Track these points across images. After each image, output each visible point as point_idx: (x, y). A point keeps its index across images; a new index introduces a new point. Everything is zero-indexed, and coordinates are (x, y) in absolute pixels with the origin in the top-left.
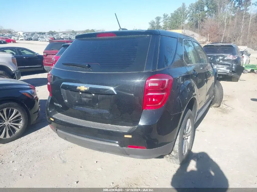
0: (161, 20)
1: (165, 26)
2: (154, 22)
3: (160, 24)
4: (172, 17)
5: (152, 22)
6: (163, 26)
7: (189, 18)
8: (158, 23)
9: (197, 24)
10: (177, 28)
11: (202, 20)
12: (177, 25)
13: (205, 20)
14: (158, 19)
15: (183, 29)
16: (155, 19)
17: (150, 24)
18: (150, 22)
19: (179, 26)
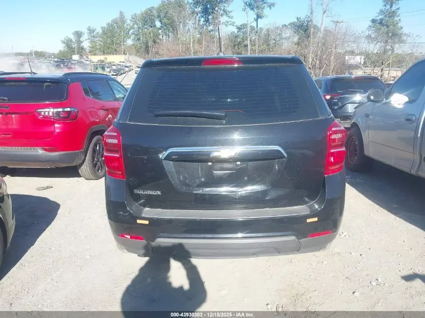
0: (85, 37)
1: (93, 47)
2: (71, 41)
3: (83, 44)
4: (104, 33)
5: (68, 40)
6: (89, 48)
7: (133, 37)
8: (79, 42)
9: (147, 47)
10: (115, 52)
11: (155, 42)
12: (114, 46)
13: (158, 41)
14: (78, 34)
15: (125, 54)
16: (73, 34)
17: (64, 42)
18: (63, 39)
19: (117, 49)
